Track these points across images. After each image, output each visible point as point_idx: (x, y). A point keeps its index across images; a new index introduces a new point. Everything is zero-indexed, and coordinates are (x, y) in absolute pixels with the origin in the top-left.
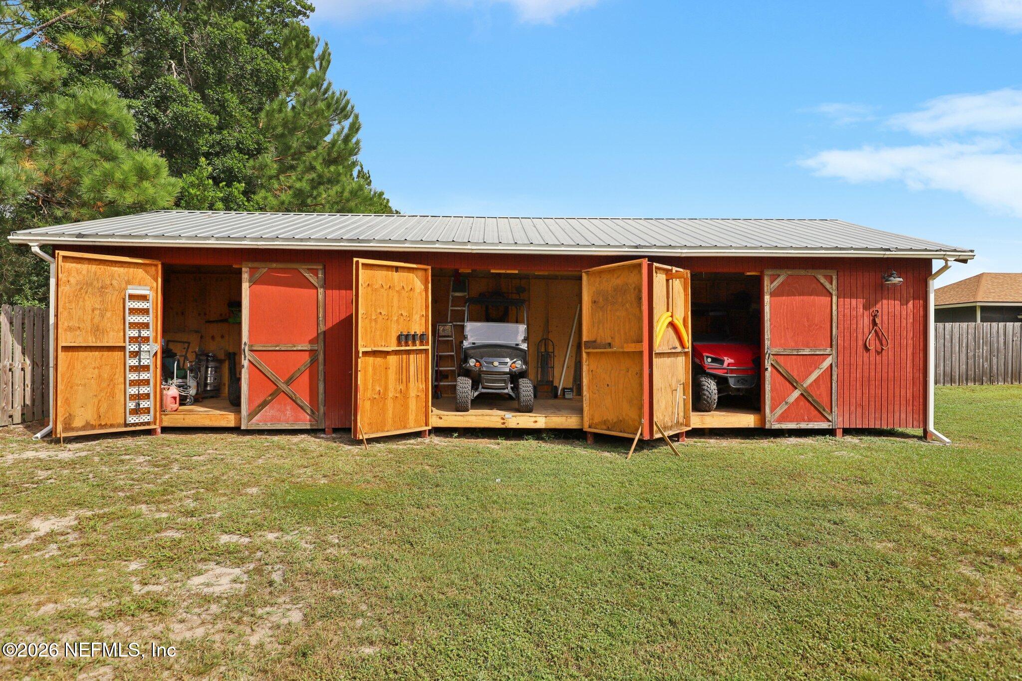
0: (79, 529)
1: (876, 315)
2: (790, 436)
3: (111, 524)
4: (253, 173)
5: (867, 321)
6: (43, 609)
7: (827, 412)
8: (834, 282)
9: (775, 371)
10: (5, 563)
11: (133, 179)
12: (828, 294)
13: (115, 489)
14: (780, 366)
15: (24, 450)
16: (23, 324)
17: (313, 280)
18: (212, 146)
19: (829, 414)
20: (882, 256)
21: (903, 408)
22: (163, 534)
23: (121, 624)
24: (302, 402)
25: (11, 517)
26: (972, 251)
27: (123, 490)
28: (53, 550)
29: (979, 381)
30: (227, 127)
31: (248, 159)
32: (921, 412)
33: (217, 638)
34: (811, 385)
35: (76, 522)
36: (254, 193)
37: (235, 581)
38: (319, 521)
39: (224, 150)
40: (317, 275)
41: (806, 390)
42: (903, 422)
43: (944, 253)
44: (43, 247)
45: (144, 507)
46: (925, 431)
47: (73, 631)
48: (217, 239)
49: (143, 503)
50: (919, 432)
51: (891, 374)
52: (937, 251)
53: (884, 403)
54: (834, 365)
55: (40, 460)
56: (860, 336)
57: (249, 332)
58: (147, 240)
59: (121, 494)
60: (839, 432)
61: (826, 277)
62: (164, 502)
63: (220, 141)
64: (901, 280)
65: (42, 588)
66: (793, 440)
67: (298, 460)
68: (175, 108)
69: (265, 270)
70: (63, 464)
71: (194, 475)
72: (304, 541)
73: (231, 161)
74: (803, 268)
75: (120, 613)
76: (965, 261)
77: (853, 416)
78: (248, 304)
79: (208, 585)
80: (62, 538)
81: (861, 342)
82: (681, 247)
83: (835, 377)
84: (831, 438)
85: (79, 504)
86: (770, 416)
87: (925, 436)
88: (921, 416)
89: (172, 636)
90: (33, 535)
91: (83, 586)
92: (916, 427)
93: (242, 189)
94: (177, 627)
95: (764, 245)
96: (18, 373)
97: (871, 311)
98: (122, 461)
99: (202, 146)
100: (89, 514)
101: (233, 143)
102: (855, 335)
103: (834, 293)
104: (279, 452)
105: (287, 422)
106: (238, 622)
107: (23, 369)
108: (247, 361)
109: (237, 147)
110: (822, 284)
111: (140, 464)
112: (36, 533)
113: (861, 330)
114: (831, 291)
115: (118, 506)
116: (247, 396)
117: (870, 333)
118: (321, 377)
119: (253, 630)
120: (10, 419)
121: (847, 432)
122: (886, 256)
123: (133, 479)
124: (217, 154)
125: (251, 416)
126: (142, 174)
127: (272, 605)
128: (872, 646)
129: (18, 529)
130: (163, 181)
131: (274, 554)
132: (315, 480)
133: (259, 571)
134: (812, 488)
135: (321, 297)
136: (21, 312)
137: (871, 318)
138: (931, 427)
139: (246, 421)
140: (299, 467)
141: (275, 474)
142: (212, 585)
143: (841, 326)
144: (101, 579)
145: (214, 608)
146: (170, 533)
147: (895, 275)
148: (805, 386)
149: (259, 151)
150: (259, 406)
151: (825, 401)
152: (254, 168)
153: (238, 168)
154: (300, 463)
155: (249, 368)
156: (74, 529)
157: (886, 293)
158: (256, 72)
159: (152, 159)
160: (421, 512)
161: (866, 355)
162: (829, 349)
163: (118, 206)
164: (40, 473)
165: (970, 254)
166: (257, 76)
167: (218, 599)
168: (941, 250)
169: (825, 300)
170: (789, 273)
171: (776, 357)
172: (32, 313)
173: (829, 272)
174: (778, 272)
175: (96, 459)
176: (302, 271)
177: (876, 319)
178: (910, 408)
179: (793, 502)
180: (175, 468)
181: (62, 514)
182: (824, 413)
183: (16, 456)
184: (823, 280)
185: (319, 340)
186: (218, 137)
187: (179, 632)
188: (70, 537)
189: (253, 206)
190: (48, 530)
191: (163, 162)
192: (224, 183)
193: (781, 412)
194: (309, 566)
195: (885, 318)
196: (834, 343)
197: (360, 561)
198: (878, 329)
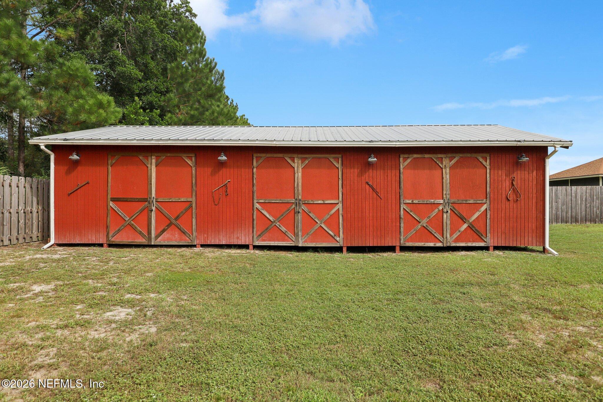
0: (55, 290)
1: (513, 180)
2: (462, 251)
3: (72, 289)
4: (164, 104)
5: (508, 183)
6: (30, 324)
7: (484, 237)
8: (488, 161)
9: (453, 213)
10: (16, 304)
11: (95, 109)
12: (484, 168)
13: (78, 272)
14: (456, 210)
15: (35, 254)
16: (38, 188)
17: (189, 162)
18: (141, 90)
19: (485, 238)
20: (515, 145)
21: (530, 235)
22: (97, 294)
23: (66, 331)
24: (184, 230)
25: (22, 284)
26: (571, 141)
27: (81, 273)
28: (41, 299)
29: (593, 221)
30: (149, 79)
31: (161, 96)
32: (541, 237)
33: (111, 338)
34: (474, 220)
35: (55, 287)
36: (165, 115)
37: (127, 314)
38: (179, 288)
39: (148, 91)
40: (192, 160)
41: (471, 224)
42: (530, 242)
43: (554, 143)
44: (46, 146)
45: (90, 281)
46: (544, 248)
47: (42, 333)
48: (138, 140)
49: (90, 279)
50: (541, 249)
51: (523, 215)
52: (549, 141)
53: (519, 232)
54: (488, 209)
55: (43, 259)
56: (504, 192)
57: (156, 191)
58: (100, 142)
59: (80, 274)
60: (491, 248)
61: (483, 157)
62: (101, 279)
63: (146, 86)
64: (528, 159)
65: (32, 316)
66: (463, 253)
67: (178, 260)
68: (119, 69)
69: (164, 157)
70: (54, 261)
71: (120, 266)
72: (169, 298)
73: (152, 98)
74: (469, 153)
75: (66, 326)
76: (567, 147)
77: (500, 239)
78: (155, 176)
79: (113, 316)
80: (46, 294)
81: (505, 196)
82: (396, 141)
83: (488, 216)
84: (486, 251)
85: (58, 279)
86: (449, 239)
87: (544, 251)
88: (541, 239)
89: (89, 336)
90: (32, 293)
91: (51, 315)
92: (538, 245)
93: (158, 113)
94: (93, 333)
95: (444, 140)
96: (35, 214)
97: (510, 177)
98: (85, 260)
99: (136, 90)
100: (61, 283)
101: (153, 87)
102: (501, 191)
103: (488, 167)
104: (168, 256)
105: (176, 241)
106: (123, 331)
107: (37, 212)
108: (154, 207)
109: (155, 90)
110: (480, 162)
111: (94, 261)
112: (34, 292)
113: (505, 189)
114: (486, 166)
115: (77, 280)
116: (155, 227)
117: (510, 190)
118: (194, 216)
119: (130, 335)
120: (31, 239)
121: (496, 248)
122: (518, 145)
123: (87, 268)
124: (145, 94)
125: (157, 237)
126: (100, 105)
127: (142, 325)
128: (447, 348)
129: (24, 290)
130: (112, 110)
131: (151, 303)
132: (184, 270)
133: (140, 310)
134: (461, 277)
135: (194, 172)
136: (36, 182)
137: (511, 182)
138: (547, 246)
139: (154, 240)
140: (177, 264)
141: (163, 267)
142: (116, 316)
143: (492, 187)
144: (61, 312)
145: (114, 326)
146: (100, 293)
147: (524, 156)
148: (470, 221)
149: (167, 92)
150: (161, 232)
151: (482, 231)
152: (164, 101)
153: (156, 101)
154: (178, 262)
155: (155, 211)
156: (53, 290)
157: (520, 166)
158: (165, 48)
159: (105, 98)
160: (236, 286)
161: (507, 203)
162: (485, 200)
163: (88, 123)
164: (41, 264)
165: (570, 143)
166: (165, 50)
167: (115, 322)
168: (552, 141)
169: (482, 171)
170: (461, 155)
171: (453, 205)
172: (42, 182)
173: (484, 155)
174: (454, 155)
175: (72, 258)
176: (184, 158)
177: (514, 182)
178: (534, 235)
179: (445, 283)
180: (111, 263)
181: (48, 283)
182: (482, 237)
183: (31, 257)
184: (481, 160)
185: (193, 196)
186: (145, 85)
187: (93, 334)
188: (50, 294)
189: (165, 123)
190: (39, 290)
191: (111, 98)
192: (149, 110)
193: (456, 236)
194: (167, 308)
195: (519, 181)
196: (488, 196)
197: (194, 307)
198: (514, 188)
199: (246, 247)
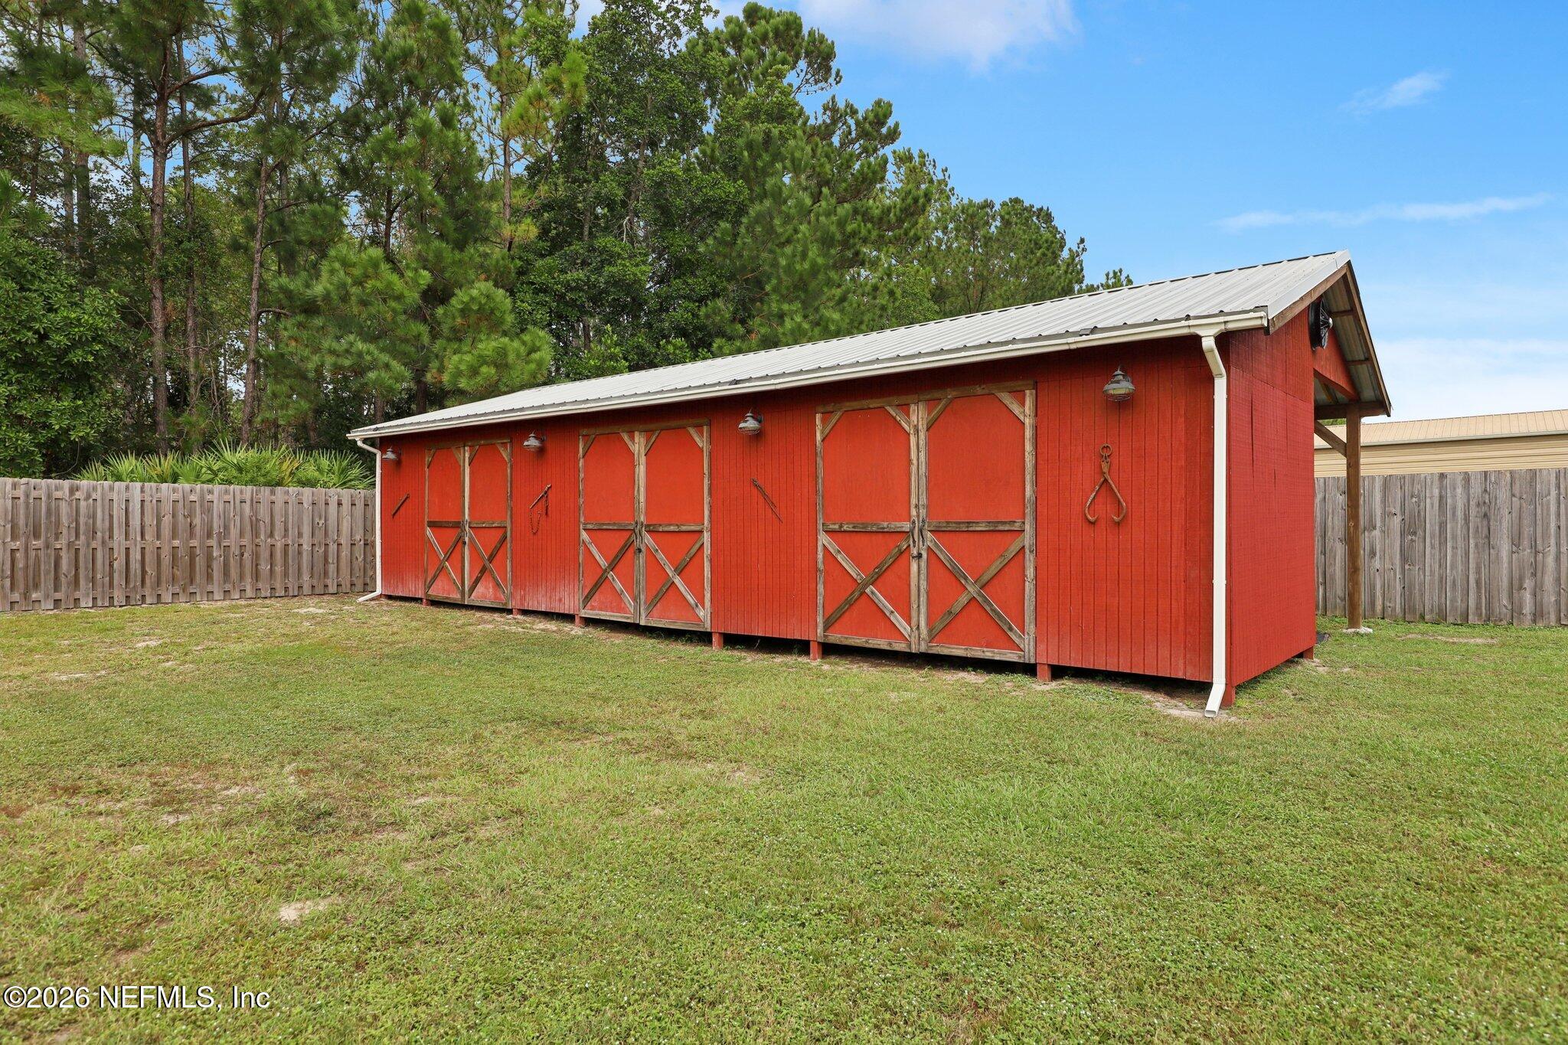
5: (1089, 469)
7: (1016, 634)
8: (1029, 401)
9: (933, 559)
12: (1015, 422)
14: (941, 550)
17: (504, 454)
19: (1019, 638)
32: (1203, 648)
34: (990, 583)
40: (507, 450)
41: (980, 593)
54: (1028, 550)
56: (1077, 498)
60: (1043, 671)
61: (1012, 393)
69: (477, 447)
77: (1065, 646)
81: (1079, 509)
83: (1030, 572)
84: (1028, 678)
86: (925, 631)
103: (1028, 421)
105: (490, 599)
108: (467, 538)
110: (1003, 406)
113: (1080, 486)
114: (1021, 417)
116: (468, 572)
117: (1093, 490)
122: (1073, 347)
125: (471, 591)
139: (467, 596)
143: (1042, 481)
147: (1117, 378)
148: (979, 585)
161: (1088, 531)
162: (1020, 521)
169: (1012, 434)
170: (955, 394)
173: (1018, 384)
174: (938, 393)
176: (498, 446)
182: (1011, 635)
184: (1005, 400)
193: (942, 626)
196: (1028, 510)
199: (569, 618)
